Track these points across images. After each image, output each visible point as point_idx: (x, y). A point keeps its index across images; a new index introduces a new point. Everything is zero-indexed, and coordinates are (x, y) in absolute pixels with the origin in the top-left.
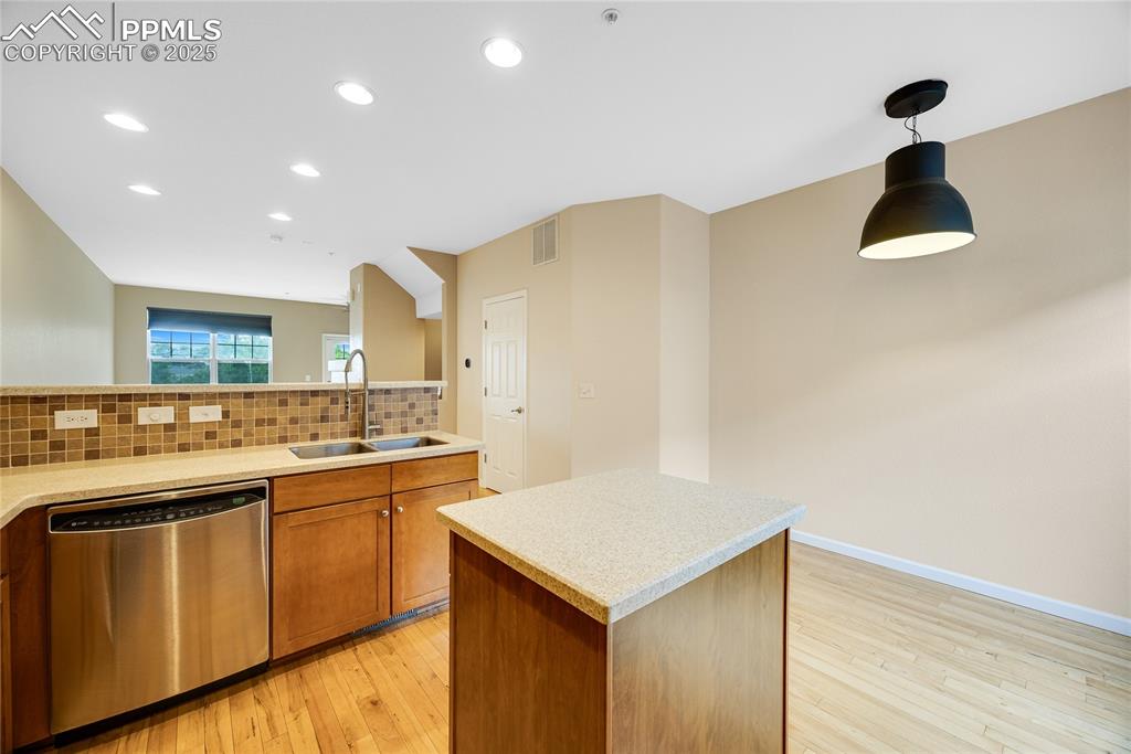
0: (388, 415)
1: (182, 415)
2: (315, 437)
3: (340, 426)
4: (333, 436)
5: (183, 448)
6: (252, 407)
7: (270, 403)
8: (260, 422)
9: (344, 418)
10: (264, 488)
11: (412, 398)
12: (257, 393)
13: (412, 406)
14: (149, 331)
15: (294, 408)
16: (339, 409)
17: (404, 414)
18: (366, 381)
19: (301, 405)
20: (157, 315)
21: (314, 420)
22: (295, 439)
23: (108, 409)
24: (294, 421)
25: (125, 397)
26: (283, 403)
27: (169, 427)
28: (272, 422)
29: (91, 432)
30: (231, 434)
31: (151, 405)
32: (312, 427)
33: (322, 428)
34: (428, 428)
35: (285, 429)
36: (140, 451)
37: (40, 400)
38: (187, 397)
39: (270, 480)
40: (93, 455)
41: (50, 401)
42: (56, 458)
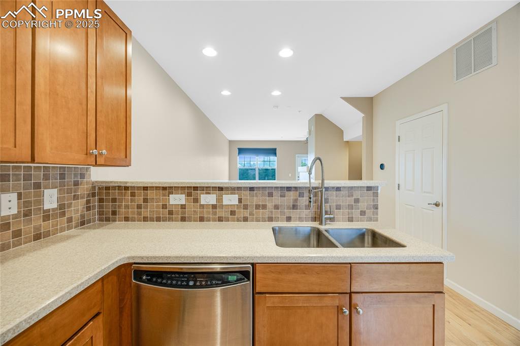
0: (338, 207)
1: (219, 199)
2: (289, 219)
3: (305, 213)
4: (300, 219)
5: (220, 219)
6: (254, 196)
7: (263, 195)
8: (258, 207)
9: (308, 207)
10: (249, 271)
11: (357, 194)
12: (256, 188)
13: (357, 201)
15: (277, 199)
16: (305, 200)
17: (351, 207)
18: (323, 180)
19: (281, 196)
21: (288, 208)
22: (277, 220)
23: (189, 195)
24: (276, 207)
25: (196, 188)
26: (271, 195)
27: (214, 206)
28: (264, 207)
29: (183, 207)
30: (242, 213)
31: (206, 193)
32: (288, 213)
33: (294, 214)
34: (370, 220)
35: (272, 212)
36: (202, 219)
37: (164, 188)
38: (221, 189)
39: (253, 265)
40: (183, 219)
41: (168, 190)
42: (170, 219)
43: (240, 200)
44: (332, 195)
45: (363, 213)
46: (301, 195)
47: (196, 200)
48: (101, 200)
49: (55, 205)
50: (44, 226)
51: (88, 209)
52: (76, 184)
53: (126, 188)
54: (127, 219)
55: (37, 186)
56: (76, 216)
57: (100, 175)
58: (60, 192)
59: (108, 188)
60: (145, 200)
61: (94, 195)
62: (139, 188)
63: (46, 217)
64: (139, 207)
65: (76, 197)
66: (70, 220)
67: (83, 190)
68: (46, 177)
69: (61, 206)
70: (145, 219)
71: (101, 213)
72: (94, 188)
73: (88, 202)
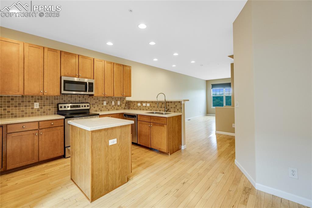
0: (171, 108)
5: (146, 110)
8: (153, 107)
10: (136, 116)
11: (176, 104)
12: (153, 102)
13: (176, 106)
14: (212, 90)
16: (163, 106)
17: (175, 108)
18: (165, 100)
20: (213, 86)
21: (160, 107)
23: (141, 103)
25: (142, 102)
26: (156, 104)
27: (145, 106)
28: (155, 107)
29: (140, 106)
30: (150, 108)
31: (144, 103)
33: (161, 109)
34: (180, 112)
36: (143, 110)
37: (137, 102)
38: (146, 102)
39: (137, 115)
40: (140, 109)
41: (138, 102)
42: (138, 109)
43: (150, 105)
44: (170, 104)
45: (178, 110)
46: (163, 104)
47: (142, 105)
48: (128, 104)
49: (119, 104)
50: (118, 108)
51: (126, 106)
52: (123, 100)
53: (131, 102)
54: (132, 109)
55: (117, 100)
56: (123, 107)
57: (128, 99)
58: (120, 102)
59: (129, 102)
60: (134, 105)
61: (127, 103)
62: (133, 102)
63: (118, 106)
64: (133, 106)
65: (123, 103)
66: (122, 108)
67: (125, 102)
68: (118, 99)
69: (121, 105)
70: (134, 109)
71: (128, 107)
72: (127, 102)
73: (126, 104)
